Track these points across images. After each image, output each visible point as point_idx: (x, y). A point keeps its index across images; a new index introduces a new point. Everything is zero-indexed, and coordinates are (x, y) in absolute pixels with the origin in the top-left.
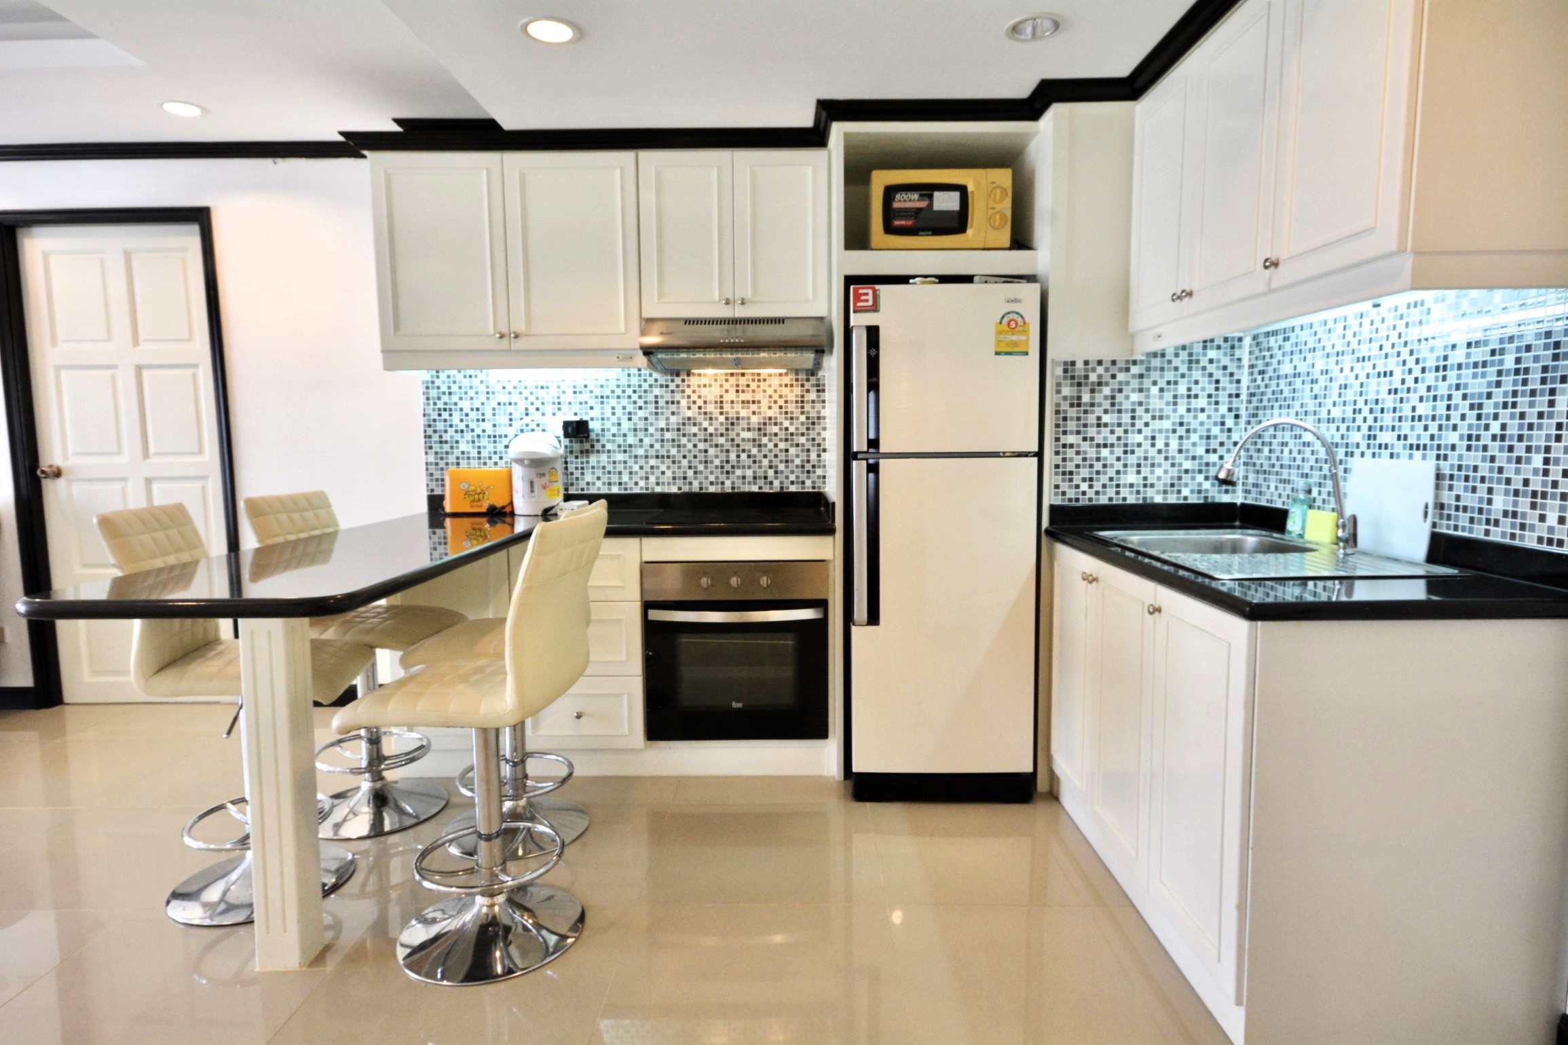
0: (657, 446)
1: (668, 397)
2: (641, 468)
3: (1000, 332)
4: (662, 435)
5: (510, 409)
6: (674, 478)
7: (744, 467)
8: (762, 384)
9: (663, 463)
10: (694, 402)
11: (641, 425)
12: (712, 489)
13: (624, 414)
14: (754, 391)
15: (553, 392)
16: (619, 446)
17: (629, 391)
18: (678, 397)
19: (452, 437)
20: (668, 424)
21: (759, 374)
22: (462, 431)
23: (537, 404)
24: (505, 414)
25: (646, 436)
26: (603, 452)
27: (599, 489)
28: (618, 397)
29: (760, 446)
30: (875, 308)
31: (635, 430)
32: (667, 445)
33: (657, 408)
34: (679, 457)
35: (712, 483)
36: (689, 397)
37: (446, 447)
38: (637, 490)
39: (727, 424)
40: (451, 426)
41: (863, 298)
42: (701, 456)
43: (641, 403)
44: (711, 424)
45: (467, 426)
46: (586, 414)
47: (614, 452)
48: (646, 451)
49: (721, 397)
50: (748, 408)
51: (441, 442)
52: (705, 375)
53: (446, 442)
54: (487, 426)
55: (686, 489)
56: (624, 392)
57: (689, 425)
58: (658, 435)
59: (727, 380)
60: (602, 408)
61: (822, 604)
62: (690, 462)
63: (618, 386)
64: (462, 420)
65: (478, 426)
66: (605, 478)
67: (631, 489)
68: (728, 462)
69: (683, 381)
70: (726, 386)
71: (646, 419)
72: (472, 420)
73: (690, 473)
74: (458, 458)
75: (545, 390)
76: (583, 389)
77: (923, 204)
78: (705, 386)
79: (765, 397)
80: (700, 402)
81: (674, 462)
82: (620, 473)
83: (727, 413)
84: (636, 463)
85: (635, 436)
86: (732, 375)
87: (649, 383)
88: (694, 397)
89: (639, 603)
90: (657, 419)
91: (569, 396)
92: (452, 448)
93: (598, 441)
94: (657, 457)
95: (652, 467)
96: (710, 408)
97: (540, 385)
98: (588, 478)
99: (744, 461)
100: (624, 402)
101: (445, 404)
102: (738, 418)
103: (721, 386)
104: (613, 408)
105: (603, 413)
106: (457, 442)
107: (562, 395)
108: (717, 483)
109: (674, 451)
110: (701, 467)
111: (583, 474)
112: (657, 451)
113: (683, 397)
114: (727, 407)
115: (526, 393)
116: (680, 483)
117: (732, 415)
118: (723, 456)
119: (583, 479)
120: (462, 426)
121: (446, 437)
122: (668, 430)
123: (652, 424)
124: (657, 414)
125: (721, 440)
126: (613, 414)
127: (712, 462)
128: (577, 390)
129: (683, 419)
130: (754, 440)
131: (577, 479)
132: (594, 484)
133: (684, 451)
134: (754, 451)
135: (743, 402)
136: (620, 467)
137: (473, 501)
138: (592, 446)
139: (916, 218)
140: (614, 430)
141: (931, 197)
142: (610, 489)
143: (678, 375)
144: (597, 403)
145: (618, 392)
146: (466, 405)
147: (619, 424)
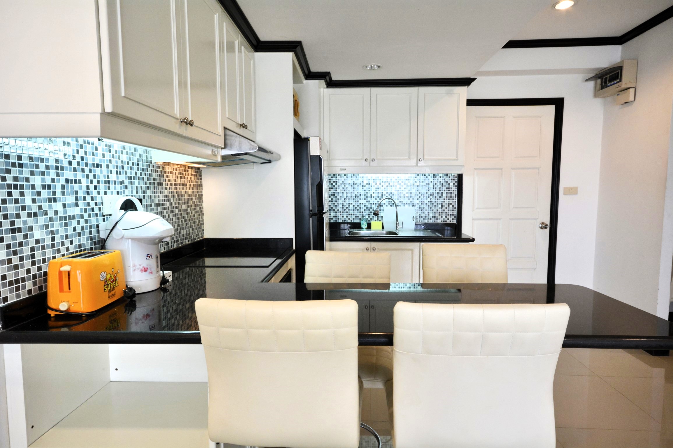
5: (76, 186)
14: (185, 178)
19: (25, 222)
20: (159, 201)
22: (35, 214)
37: (20, 238)
39: (178, 200)
40: (23, 208)
44: (173, 200)
45: (40, 207)
49: (176, 181)
50: (184, 189)
51: (13, 231)
53: (19, 230)
54: (58, 206)
59: (177, 170)
64: (34, 201)
65: (51, 207)
72: (45, 201)
74: (32, 249)
78: (170, 173)
79: (188, 182)
80: (169, 184)
83: (178, 192)
88: (167, 180)
90: (155, 197)
91: (113, 176)
92: (26, 236)
96: (173, 188)
97: (96, 163)
99: (184, 224)
100: (141, 183)
101: (16, 179)
102: (181, 196)
103: (175, 173)
104: (137, 188)
106: (31, 228)
107: (110, 175)
108: (176, 241)
113: (164, 180)
114: (178, 188)
115: (87, 171)
118: (178, 222)
120: (34, 208)
121: (19, 224)
125: (177, 211)
129: (164, 196)
135: (182, 185)
137: (110, 291)
146: (37, 180)
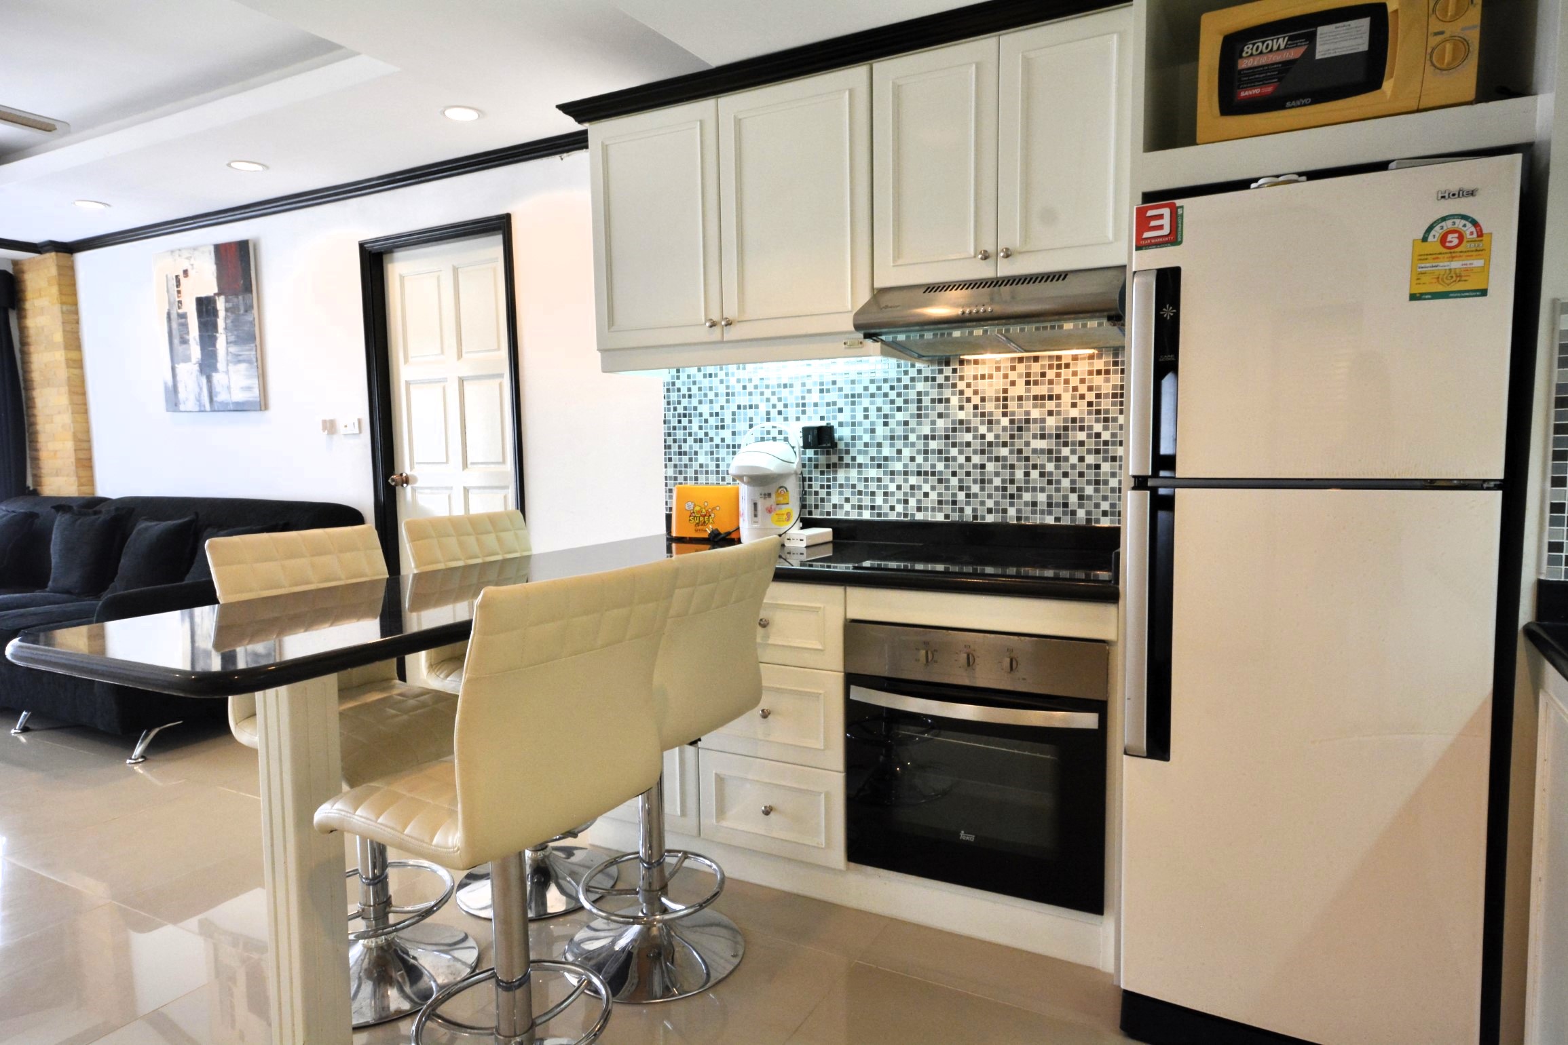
0: (920, 459)
1: (934, 393)
2: (899, 487)
3: (1423, 257)
4: (926, 445)
5: (750, 413)
6: (940, 502)
7: (1034, 489)
8: (1063, 371)
9: (926, 481)
10: (969, 400)
11: (900, 431)
12: (990, 519)
13: (878, 417)
14: (1051, 382)
15: (798, 390)
16: (873, 459)
17: (886, 388)
18: (947, 393)
19: (691, 447)
20: (933, 430)
21: (1059, 358)
22: (701, 441)
23: (780, 406)
24: (745, 421)
25: (905, 445)
26: (853, 466)
27: (847, 513)
28: (872, 396)
29: (1058, 459)
30: (1174, 238)
31: (892, 438)
32: (933, 458)
33: (919, 409)
34: (947, 475)
35: (990, 511)
36: (961, 393)
37: (685, 459)
38: (892, 517)
39: (1012, 429)
40: (690, 434)
41: (1153, 223)
42: (976, 473)
43: (899, 402)
44: (990, 430)
45: (706, 434)
46: (835, 418)
47: (866, 466)
48: (905, 466)
49: (1005, 391)
50: (1043, 406)
51: (680, 453)
52: (984, 362)
53: (685, 453)
54: (726, 434)
55: (955, 517)
56: (879, 388)
57: (961, 431)
58: (920, 445)
59: (1013, 368)
60: (853, 410)
61: (1100, 707)
62: (961, 481)
63: (872, 381)
64: (701, 428)
65: (717, 434)
66: (855, 500)
67: (886, 515)
68: (1012, 482)
69: (954, 371)
70: (1013, 376)
71: (906, 423)
72: (711, 428)
73: (961, 496)
74: (696, 472)
75: (788, 390)
76: (830, 387)
77: (1294, 54)
78: (983, 377)
79: (1066, 390)
80: (976, 400)
81: (940, 481)
82: (873, 494)
83: (1013, 413)
84: (892, 481)
85: (892, 445)
86: (1021, 360)
87: (910, 375)
88: (968, 393)
89: (842, 674)
90: (919, 424)
91: (815, 397)
92: (691, 460)
93: (847, 452)
94: (919, 474)
95: (912, 487)
96: (990, 407)
97: (783, 382)
98: (835, 499)
99: (1035, 480)
100: (879, 401)
101: (685, 408)
102: (1027, 421)
103: (1006, 376)
104: (866, 410)
105: (853, 417)
106: (696, 453)
107: (807, 395)
108: (997, 511)
109: (940, 466)
110: (975, 488)
111: (829, 494)
112: (919, 466)
113: (953, 394)
114: (1012, 405)
115: (768, 393)
116: (947, 508)
117: (1020, 416)
118: (1006, 474)
119: (829, 501)
120: (701, 434)
121: (685, 448)
122: (933, 438)
123: (913, 431)
124: (919, 416)
125: (1004, 452)
126: (866, 417)
127: (990, 481)
128: (825, 387)
129: (953, 422)
130: (1050, 451)
131: (822, 500)
132: (841, 507)
133: (954, 466)
134: (1050, 467)
135: (1035, 398)
136: (873, 486)
137: (698, 524)
138: (841, 459)
139: (1280, 80)
140: (867, 438)
141: (1311, 38)
142: (860, 514)
143: (948, 364)
144: (846, 404)
145: (873, 388)
146: (705, 409)
147: (873, 431)
